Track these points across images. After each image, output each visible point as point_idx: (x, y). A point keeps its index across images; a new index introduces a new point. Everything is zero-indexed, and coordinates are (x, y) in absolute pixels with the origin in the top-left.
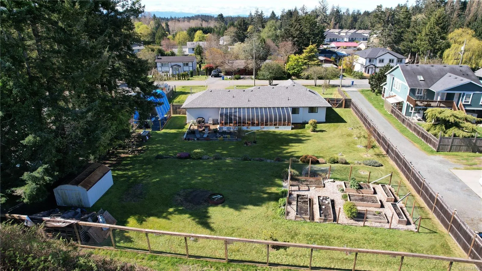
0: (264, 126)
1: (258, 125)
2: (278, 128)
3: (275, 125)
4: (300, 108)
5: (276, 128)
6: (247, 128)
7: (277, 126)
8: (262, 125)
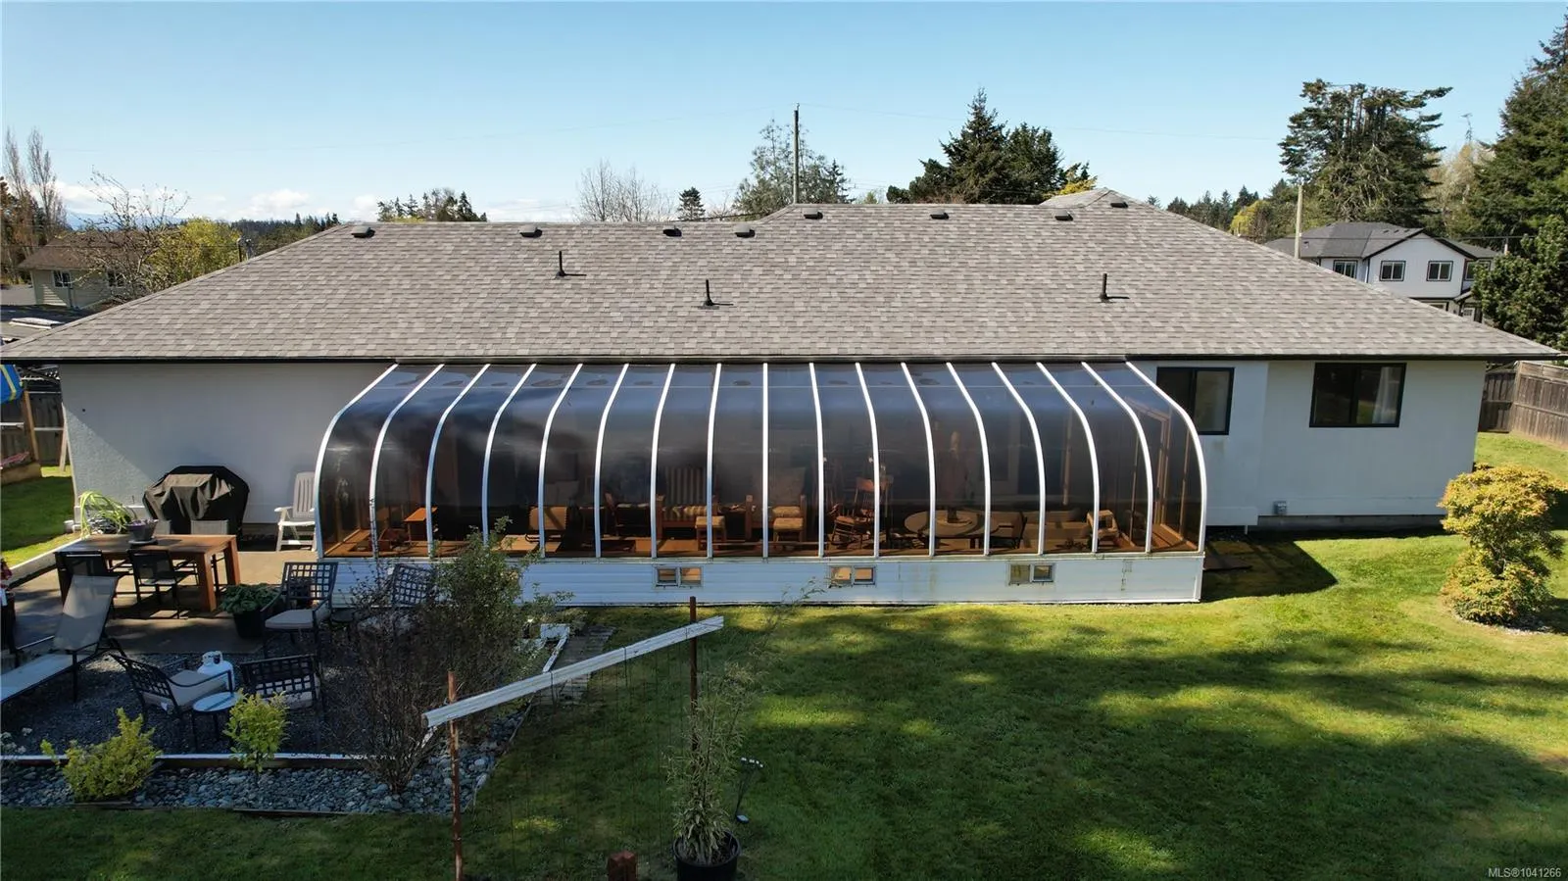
0: (874, 558)
1: (793, 543)
2: (1045, 575)
3: (1000, 544)
4: (1241, 371)
5: (1018, 575)
6: (666, 578)
7: (1035, 558)
8: (848, 537)
